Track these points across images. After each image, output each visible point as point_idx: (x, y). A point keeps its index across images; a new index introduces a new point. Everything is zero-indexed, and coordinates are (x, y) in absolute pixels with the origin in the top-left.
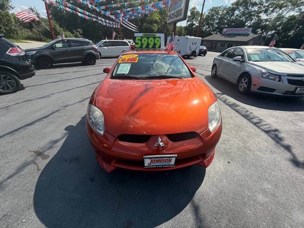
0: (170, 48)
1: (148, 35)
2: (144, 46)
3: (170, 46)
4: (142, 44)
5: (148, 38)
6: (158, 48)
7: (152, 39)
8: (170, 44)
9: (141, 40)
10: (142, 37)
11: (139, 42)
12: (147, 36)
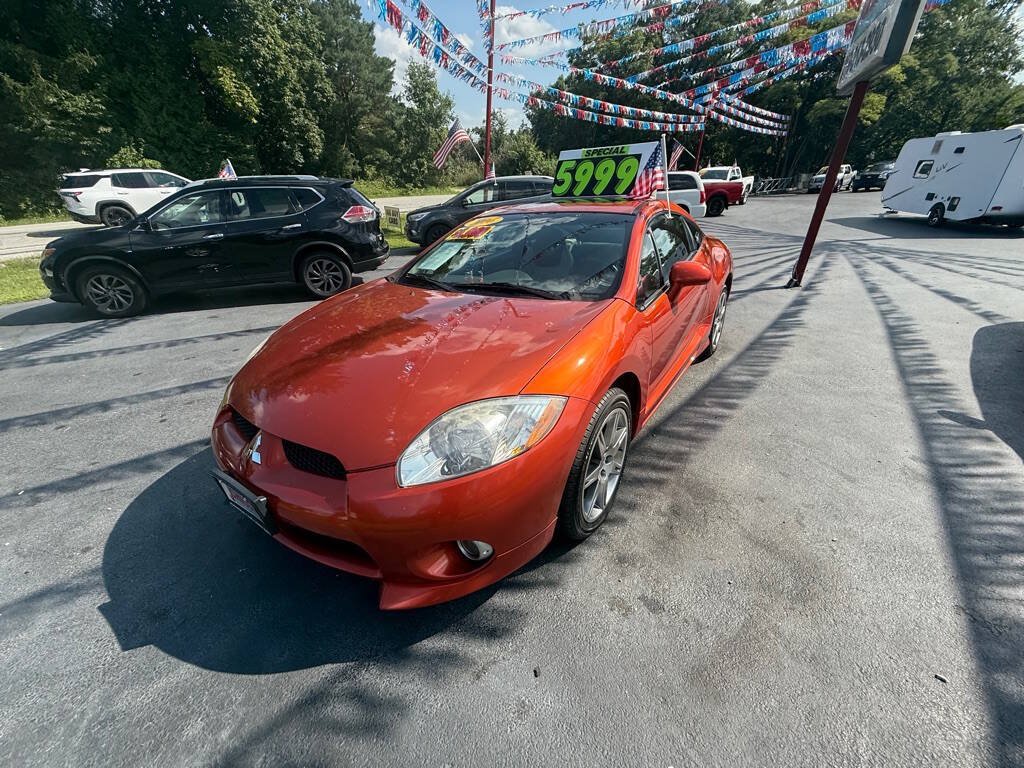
0: (645, 190)
1: (598, 152)
2: (578, 191)
3: (647, 184)
4: (574, 183)
5: (596, 162)
6: (623, 194)
7: (611, 164)
8: (647, 175)
9: (573, 172)
10: (579, 162)
11: (568, 177)
12: (595, 156)
